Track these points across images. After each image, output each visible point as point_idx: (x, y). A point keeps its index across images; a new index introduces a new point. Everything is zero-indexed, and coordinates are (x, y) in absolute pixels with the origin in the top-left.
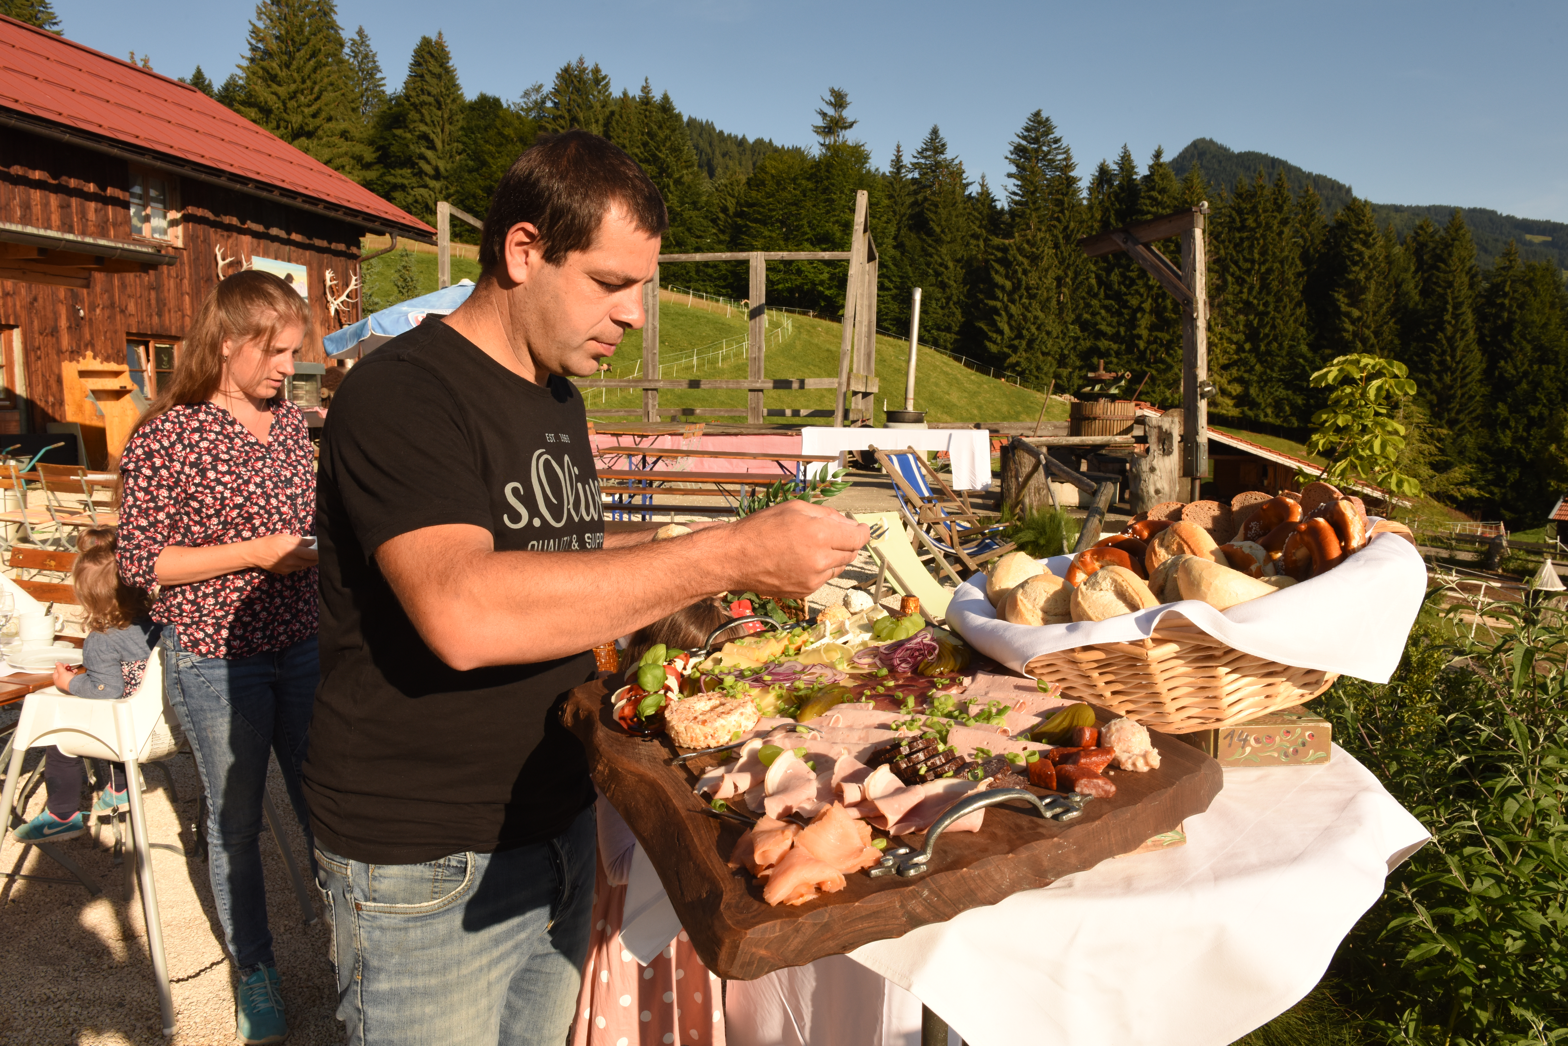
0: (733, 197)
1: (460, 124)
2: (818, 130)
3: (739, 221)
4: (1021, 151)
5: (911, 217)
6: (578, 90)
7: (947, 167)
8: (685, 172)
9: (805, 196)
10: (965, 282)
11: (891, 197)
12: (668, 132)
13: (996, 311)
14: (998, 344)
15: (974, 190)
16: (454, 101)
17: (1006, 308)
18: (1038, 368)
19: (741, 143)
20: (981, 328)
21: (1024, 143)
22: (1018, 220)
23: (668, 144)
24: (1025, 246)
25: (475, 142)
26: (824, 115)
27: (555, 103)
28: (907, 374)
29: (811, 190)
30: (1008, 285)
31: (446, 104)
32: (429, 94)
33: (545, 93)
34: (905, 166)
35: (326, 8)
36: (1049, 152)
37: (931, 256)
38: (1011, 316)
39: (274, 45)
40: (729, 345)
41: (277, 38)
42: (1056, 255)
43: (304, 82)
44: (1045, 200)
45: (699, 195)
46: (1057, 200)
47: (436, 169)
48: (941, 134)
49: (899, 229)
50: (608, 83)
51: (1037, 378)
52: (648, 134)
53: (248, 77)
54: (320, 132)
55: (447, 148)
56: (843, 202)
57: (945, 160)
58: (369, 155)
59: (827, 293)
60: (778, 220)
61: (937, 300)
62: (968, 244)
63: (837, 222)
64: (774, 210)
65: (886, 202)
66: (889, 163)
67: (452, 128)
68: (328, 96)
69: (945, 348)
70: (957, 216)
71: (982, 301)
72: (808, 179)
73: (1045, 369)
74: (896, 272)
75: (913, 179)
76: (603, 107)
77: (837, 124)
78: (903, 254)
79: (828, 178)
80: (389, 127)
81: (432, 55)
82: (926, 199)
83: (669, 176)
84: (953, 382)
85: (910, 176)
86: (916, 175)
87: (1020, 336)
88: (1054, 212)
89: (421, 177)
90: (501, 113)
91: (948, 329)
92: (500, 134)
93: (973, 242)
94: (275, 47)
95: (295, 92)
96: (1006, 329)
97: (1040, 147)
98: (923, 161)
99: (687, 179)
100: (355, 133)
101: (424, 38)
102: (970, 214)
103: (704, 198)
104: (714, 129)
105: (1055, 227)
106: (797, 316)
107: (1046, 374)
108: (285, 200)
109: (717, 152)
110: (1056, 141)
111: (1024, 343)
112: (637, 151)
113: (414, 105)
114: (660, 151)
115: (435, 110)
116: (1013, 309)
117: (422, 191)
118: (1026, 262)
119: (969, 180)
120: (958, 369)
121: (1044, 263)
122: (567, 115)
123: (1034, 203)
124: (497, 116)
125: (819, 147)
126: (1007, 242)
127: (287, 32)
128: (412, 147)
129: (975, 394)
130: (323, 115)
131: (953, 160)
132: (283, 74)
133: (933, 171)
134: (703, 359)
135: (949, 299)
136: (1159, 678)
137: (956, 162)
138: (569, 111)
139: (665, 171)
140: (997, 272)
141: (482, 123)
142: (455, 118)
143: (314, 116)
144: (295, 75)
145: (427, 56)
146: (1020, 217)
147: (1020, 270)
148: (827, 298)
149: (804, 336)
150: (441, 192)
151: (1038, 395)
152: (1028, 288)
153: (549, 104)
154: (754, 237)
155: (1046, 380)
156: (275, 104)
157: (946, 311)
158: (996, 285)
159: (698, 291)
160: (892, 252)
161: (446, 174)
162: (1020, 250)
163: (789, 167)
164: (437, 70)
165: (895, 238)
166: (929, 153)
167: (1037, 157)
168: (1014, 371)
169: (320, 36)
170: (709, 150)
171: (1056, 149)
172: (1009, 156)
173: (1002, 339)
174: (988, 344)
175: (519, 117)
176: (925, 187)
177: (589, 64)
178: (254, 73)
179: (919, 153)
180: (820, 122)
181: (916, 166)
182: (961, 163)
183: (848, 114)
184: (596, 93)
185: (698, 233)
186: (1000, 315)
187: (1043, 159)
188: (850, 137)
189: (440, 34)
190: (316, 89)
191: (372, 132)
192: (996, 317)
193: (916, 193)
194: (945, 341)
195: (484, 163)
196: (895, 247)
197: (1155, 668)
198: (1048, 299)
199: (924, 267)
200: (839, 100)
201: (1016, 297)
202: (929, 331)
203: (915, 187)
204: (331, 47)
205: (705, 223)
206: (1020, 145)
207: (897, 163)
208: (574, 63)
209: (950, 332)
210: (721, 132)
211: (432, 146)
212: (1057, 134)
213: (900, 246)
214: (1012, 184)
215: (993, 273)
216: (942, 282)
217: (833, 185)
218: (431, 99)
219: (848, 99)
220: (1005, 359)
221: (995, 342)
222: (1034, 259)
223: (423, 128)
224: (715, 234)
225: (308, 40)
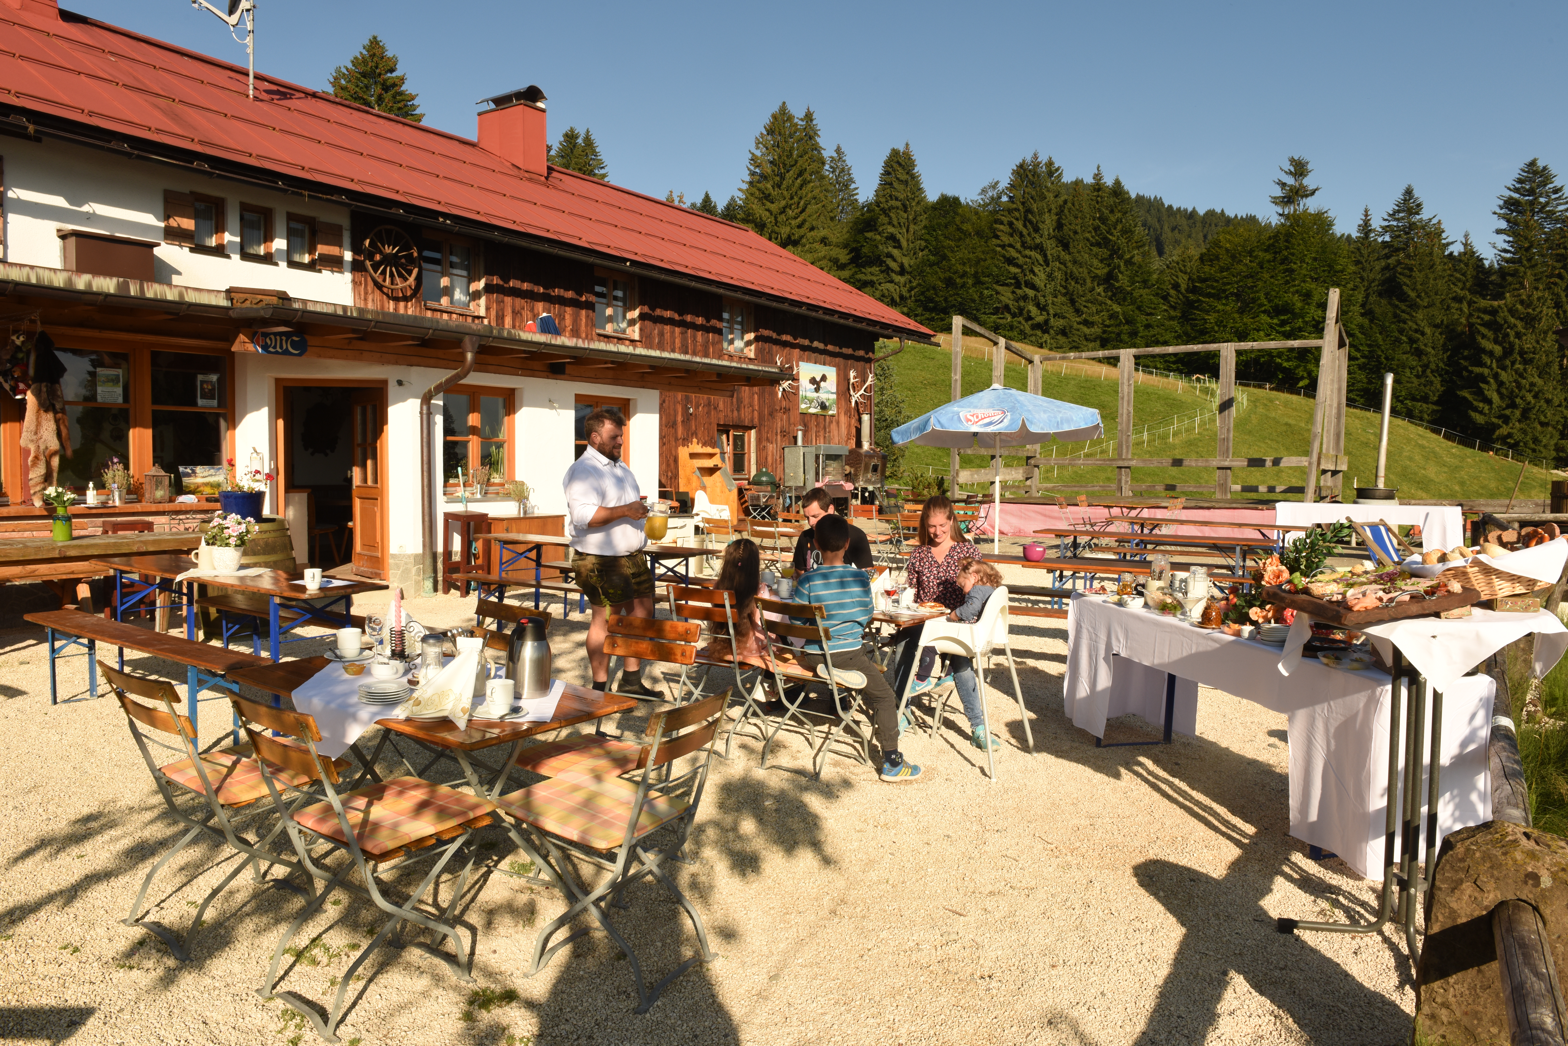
0: (1185, 273)
1: (923, 224)
2: (1276, 201)
3: (1192, 297)
4: (1512, 204)
5: (1383, 283)
6: (1032, 183)
7: (1423, 228)
8: (1135, 252)
9: (1262, 268)
10: (1445, 349)
11: (1358, 263)
12: (1119, 215)
13: (1483, 379)
14: (1485, 415)
15: (1456, 249)
16: (918, 203)
17: (1496, 376)
18: (1536, 440)
19: (1192, 215)
20: (1465, 398)
21: (1516, 196)
22: (1509, 279)
23: (1119, 227)
24: (1519, 307)
25: (936, 239)
26: (1283, 185)
27: (1010, 197)
28: (1378, 449)
29: (1269, 261)
30: (1498, 350)
31: (911, 207)
32: (897, 199)
33: (1000, 189)
34: (1374, 230)
35: (811, 133)
36: (1547, 204)
37: (1405, 323)
38: (1501, 384)
39: (768, 169)
40: (1180, 420)
41: (771, 162)
42: (1557, 314)
43: (792, 198)
44: (1543, 256)
45: (1150, 273)
46: (1557, 255)
47: (902, 266)
48: (1416, 193)
49: (1367, 296)
50: (1061, 174)
51: (1534, 451)
52: (1099, 218)
53: (747, 198)
54: (804, 240)
55: (911, 245)
56: (1304, 272)
57: (1421, 220)
58: (844, 256)
59: (1285, 364)
60: (1232, 294)
61: (1412, 368)
62: (1448, 308)
63: (1297, 291)
64: (1229, 284)
65: (1352, 268)
66: (1356, 228)
67: (916, 228)
68: (812, 208)
69: (1421, 419)
70: (1435, 279)
71: (1466, 368)
72: (1266, 251)
73: (1544, 441)
74: (1363, 341)
75: (1383, 242)
76: (1056, 196)
77: (1297, 193)
78: (1371, 321)
79: (1287, 248)
80: (861, 231)
81: (900, 164)
82: (1399, 263)
83: (1120, 257)
84: (1431, 456)
85: (1380, 240)
86: (1387, 238)
87: (1513, 405)
88: (1554, 268)
89: (888, 274)
90: (960, 211)
91: (1425, 399)
92: (959, 229)
93: (1455, 305)
94: (769, 171)
95: (784, 208)
96: (1495, 397)
97: (1536, 199)
98: (1395, 223)
99: (1137, 259)
100: (833, 239)
101: (893, 150)
102: (1451, 275)
103: (1155, 276)
104: (1163, 204)
105: (1555, 284)
106: (1251, 389)
107: (1545, 446)
108: (827, 317)
109: (1166, 227)
110: (1556, 191)
111: (1518, 413)
112: (1088, 235)
113: (883, 210)
114: (1112, 234)
115: (902, 213)
116: (1504, 376)
117: (889, 285)
118: (1520, 325)
119: (1450, 240)
120: (1437, 442)
121: (1543, 324)
122: (1021, 207)
123: (1529, 260)
124: (956, 213)
125: (1277, 217)
126: (1495, 303)
127: (780, 157)
128: (881, 247)
129: (1457, 468)
130: (807, 225)
131: (1430, 220)
132: (774, 193)
133: (1407, 233)
134: (1154, 435)
135: (1426, 366)
136: (1473, 579)
137: (1434, 221)
138: (1023, 203)
139: (1116, 253)
140: (1484, 336)
141: (943, 221)
142: (919, 219)
143: (800, 226)
144: (785, 193)
145: (895, 166)
146: (1512, 275)
147: (1512, 333)
148: (1284, 370)
149: (1261, 410)
150: (905, 286)
151: (1535, 470)
152: (1522, 353)
153: (1005, 199)
154: (1207, 312)
155: (1545, 453)
156: (769, 220)
157: (1423, 380)
158: (1484, 351)
159: (1148, 367)
160: (1360, 319)
161: (909, 270)
162: (1512, 312)
163: (1245, 240)
164: (904, 177)
165: (1363, 305)
166: (1401, 215)
167: (1532, 210)
168: (1504, 443)
169: (806, 157)
170: (1158, 226)
171: (1556, 199)
172: (1498, 211)
173: (1491, 409)
174: (1473, 414)
175: (977, 213)
176: (1398, 250)
177: (1043, 159)
178: (752, 194)
179: (1390, 215)
180: (1278, 192)
181: (1386, 229)
182: (1439, 222)
183: (1309, 182)
184: (1049, 185)
185: (1149, 310)
186: (1487, 383)
187: (1541, 211)
188: (1311, 205)
189: (907, 145)
190: (802, 203)
191: (846, 236)
192: (1482, 385)
193: (1387, 257)
194: (1421, 412)
195: (945, 257)
196: (1362, 315)
197: (1471, 575)
198: (1548, 364)
199: (1396, 334)
200: (1299, 169)
201: (1508, 363)
202: (1402, 402)
203: (1386, 251)
204: (814, 166)
205: (1155, 300)
206: (1511, 198)
207: (1365, 227)
208: (1029, 159)
209: (1427, 403)
210: (1170, 207)
211: (899, 247)
212: (1557, 183)
213: (1368, 313)
214: (1502, 241)
215: (1479, 338)
216: (1417, 349)
217: (1293, 254)
218: (899, 204)
219: (1309, 167)
220: (1494, 431)
221: (1481, 412)
222: (1530, 321)
223: (891, 229)
224: (1166, 310)
225: (796, 162)
